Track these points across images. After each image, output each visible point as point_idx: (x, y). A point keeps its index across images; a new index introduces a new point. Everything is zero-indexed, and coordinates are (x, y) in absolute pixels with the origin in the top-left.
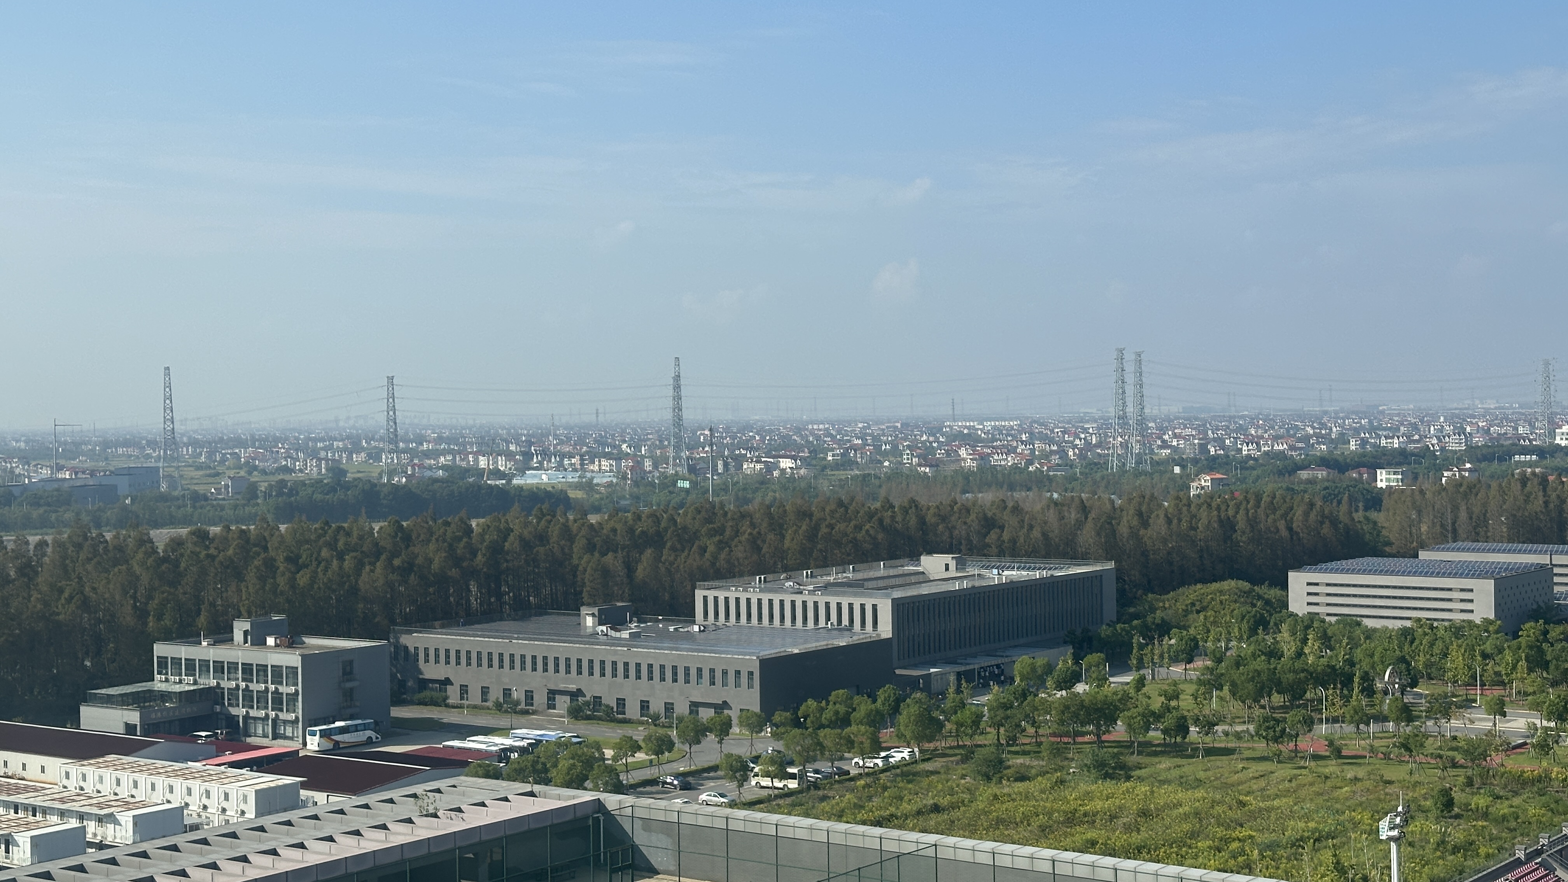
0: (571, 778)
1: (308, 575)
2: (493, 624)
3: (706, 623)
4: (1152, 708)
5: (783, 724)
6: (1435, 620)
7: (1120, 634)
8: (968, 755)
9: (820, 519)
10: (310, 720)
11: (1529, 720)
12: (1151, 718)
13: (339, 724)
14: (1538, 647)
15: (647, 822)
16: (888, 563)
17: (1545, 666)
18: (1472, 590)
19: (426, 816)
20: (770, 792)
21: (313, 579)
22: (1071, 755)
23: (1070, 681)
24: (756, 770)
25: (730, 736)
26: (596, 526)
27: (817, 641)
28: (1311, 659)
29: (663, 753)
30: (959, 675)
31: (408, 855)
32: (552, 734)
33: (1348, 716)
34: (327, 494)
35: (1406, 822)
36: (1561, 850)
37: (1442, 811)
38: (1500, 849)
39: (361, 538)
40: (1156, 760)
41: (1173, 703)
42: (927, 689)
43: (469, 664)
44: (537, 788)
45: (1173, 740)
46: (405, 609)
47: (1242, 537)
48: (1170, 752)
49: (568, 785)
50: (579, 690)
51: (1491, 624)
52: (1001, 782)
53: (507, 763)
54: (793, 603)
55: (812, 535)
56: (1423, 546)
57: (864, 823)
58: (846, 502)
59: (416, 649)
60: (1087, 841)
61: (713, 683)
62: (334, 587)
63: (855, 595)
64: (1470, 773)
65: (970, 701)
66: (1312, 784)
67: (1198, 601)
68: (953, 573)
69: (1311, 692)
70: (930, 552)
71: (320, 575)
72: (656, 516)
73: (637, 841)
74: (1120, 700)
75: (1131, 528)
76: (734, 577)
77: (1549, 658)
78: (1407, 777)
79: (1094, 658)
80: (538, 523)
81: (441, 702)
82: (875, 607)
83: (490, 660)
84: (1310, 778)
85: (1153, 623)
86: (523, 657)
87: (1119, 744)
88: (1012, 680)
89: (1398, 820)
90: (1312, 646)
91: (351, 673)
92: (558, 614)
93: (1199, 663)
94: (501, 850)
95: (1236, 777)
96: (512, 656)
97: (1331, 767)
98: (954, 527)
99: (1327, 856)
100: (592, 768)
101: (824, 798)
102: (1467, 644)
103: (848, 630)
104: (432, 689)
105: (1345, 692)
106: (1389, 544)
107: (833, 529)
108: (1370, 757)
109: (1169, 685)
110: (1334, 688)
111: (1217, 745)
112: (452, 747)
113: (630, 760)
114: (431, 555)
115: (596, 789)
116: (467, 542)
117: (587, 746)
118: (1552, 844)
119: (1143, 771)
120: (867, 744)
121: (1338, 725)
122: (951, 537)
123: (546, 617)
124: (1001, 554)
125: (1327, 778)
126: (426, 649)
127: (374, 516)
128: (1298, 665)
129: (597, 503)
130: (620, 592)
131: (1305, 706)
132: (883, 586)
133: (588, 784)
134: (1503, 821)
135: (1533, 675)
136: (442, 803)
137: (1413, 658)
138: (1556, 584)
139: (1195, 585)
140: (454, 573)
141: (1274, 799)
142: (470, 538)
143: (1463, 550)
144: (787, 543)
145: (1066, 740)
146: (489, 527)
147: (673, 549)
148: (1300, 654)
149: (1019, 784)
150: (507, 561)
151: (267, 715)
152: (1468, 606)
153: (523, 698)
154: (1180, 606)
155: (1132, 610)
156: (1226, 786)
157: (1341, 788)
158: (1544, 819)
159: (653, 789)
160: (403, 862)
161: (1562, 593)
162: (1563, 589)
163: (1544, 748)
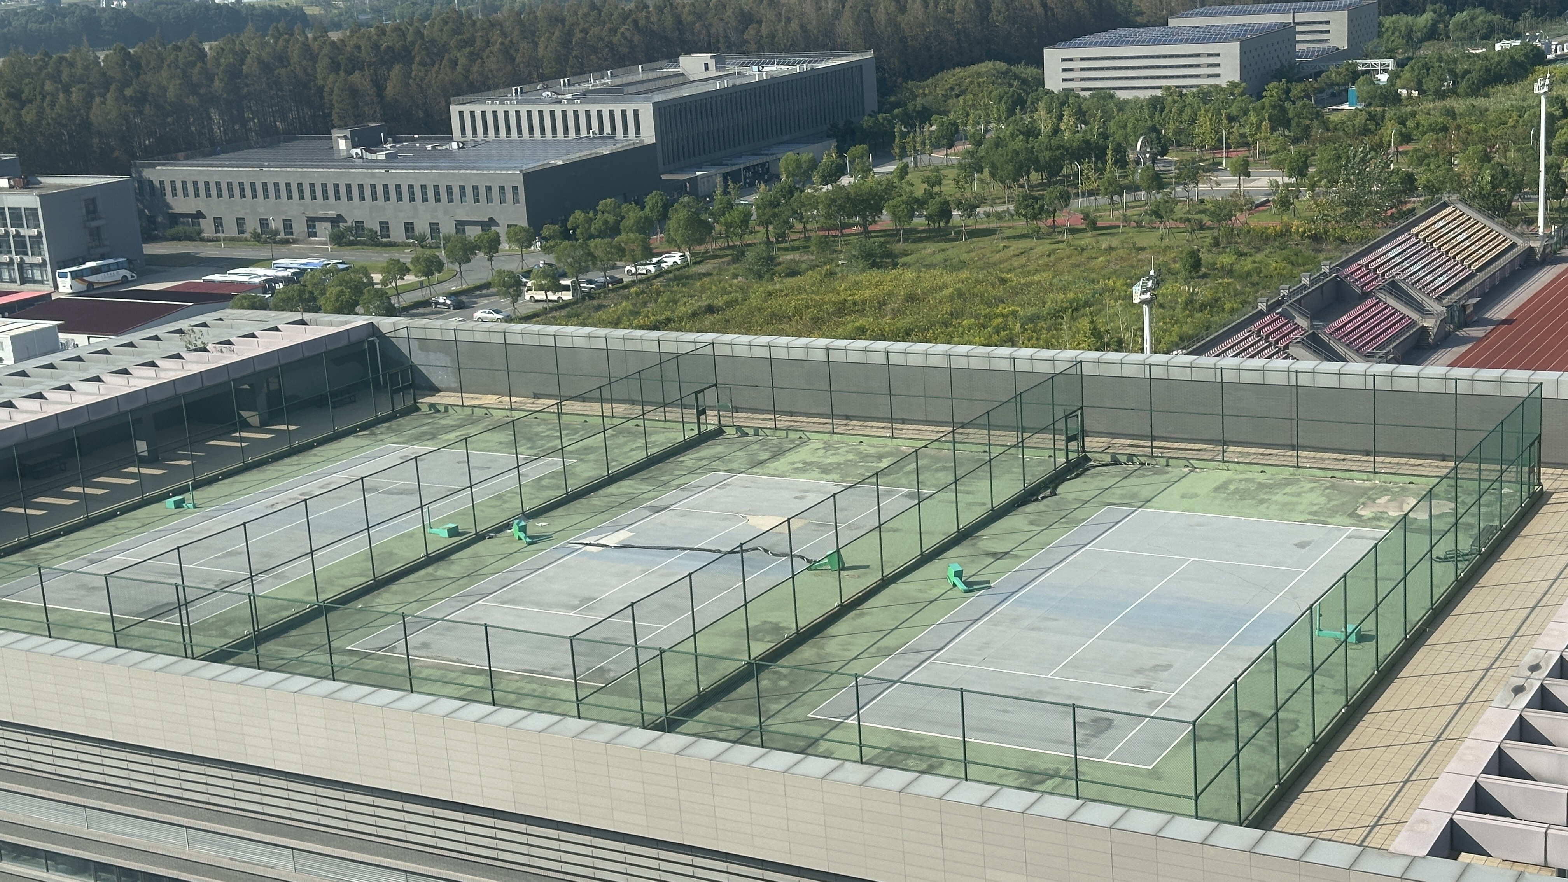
0: (341, 304)
1: (34, 111)
2: (240, 153)
3: (465, 139)
4: (916, 195)
5: (552, 237)
6: (1184, 87)
7: (882, 124)
8: (739, 254)
9: (573, 25)
10: (58, 262)
11: (1271, 178)
12: (915, 205)
13: (89, 264)
14: (1281, 106)
15: (425, 344)
16: (646, 66)
17: (1287, 124)
18: (1218, 55)
19: (195, 350)
20: (545, 305)
21: (41, 113)
22: (839, 248)
23: (835, 174)
24: (529, 284)
25: (500, 253)
26: (338, 43)
27: (581, 151)
28: (1067, 136)
29: (433, 274)
30: (725, 176)
31: (181, 390)
32: (316, 262)
33: (1102, 188)
34: (42, 23)
35: (1157, 284)
36: (1299, 300)
37: (1190, 272)
38: (1244, 303)
39: (86, 68)
40: (921, 245)
41: (936, 189)
42: (694, 192)
43: (220, 195)
44: (307, 316)
45: (937, 225)
46: (144, 141)
47: (997, 17)
48: (935, 237)
49: (339, 311)
50: (339, 216)
51: (1236, 87)
52: (772, 279)
53: (272, 294)
54: (552, 113)
55: (566, 41)
56: (1172, 14)
57: (641, 328)
58: (598, 4)
59: (162, 182)
60: (858, 328)
61: (477, 200)
62: (64, 122)
63: (615, 101)
64: (1216, 234)
65: (737, 202)
66: (1069, 257)
67: (957, 85)
68: (713, 72)
69: (1067, 168)
70: (688, 53)
71: (48, 110)
72: (401, 29)
73: (416, 361)
74: (883, 191)
75: (888, 14)
76: (489, 89)
77: (1290, 116)
78: (1158, 243)
79: (859, 149)
80: (276, 43)
81: (196, 236)
82: (636, 112)
83: (242, 190)
84: (1068, 251)
85: (914, 110)
86: (276, 185)
87: (885, 233)
88: (778, 177)
89: (1150, 284)
90: (1068, 121)
91: (95, 211)
92: (308, 138)
93: (960, 147)
94: (277, 380)
95: (998, 256)
96: (265, 185)
97: (1087, 239)
98: (711, 25)
99: (1084, 323)
100: (362, 293)
101: (600, 307)
102: (1214, 109)
103: (610, 138)
104: (183, 223)
105: (1100, 165)
106: (1141, 14)
107: (587, 34)
108: (1124, 226)
109: (931, 171)
110: (1089, 162)
111: (979, 227)
112: (213, 281)
113: (399, 283)
114: (165, 83)
115: (368, 313)
116: (201, 68)
117: (354, 272)
118: (1291, 294)
119: (909, 257)
120: (638, 252)
121: (1093, 198)
122: (709, 35)
123: (296, 142)
124: (760, 50)
125: (1083, 249)
126: (173, 183)
127: (97, 43)
128: (1055, 142)
129: (336, 19)
130: (372, 112)
131: (1062, 182)
132: (642, 90)
133: (358, 309)
134: (1247, 276)
135: (1276, 134)
136: (209, 337)
137: (1163, 126)
138: (1299, 42)
139: (954, 68)
140: (192, 100)
141: (1034, 274)
142: (204, 63)
143: (1211, 15)
144: (541, 51)
145: (833, 233)
146: (223, 49)
147: (422, 64)
148: (1056, 131)
149: (790, 280)
150: (247, 85)
151: (11, 260)
152: (1215, 71)
153: (281, 228)
154: (940, 92)
155: (892, 99)
156: (988, 265)
157: (1096, 258)
158: (1284, 272)
159: (427, 310)
160: (177, 397)
161: (1304, 51)
162: (1304, 47)
163: (1285, 204)
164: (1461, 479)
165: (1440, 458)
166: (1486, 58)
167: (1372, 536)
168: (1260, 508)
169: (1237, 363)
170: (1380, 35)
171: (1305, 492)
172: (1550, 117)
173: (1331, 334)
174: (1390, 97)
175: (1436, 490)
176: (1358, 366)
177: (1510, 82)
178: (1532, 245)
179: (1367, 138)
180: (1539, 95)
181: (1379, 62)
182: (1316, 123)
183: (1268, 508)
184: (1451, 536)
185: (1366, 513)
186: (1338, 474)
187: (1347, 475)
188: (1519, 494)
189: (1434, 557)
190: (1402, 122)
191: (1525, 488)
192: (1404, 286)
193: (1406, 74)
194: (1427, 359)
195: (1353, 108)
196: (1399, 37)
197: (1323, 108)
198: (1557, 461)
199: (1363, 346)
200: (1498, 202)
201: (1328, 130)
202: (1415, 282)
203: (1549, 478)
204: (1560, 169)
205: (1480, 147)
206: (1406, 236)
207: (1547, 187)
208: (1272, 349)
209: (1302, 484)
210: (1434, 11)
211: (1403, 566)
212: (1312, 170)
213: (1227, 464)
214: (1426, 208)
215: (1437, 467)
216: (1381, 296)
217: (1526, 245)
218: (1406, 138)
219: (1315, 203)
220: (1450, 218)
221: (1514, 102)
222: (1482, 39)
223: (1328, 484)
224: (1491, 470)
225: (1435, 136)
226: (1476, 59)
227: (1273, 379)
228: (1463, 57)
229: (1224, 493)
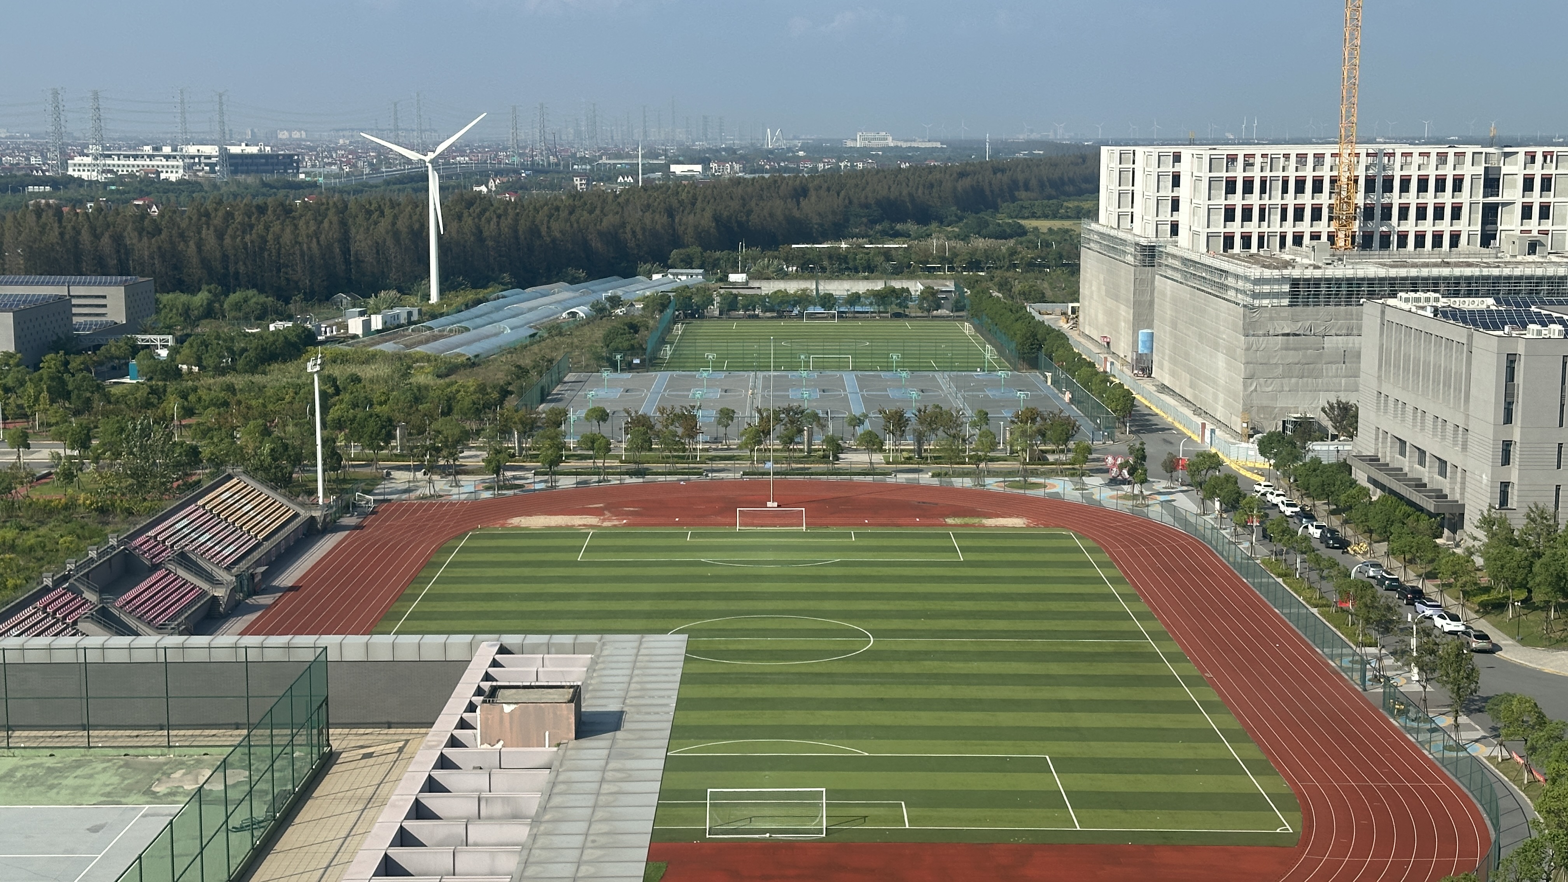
11: (53, 450)
14: (59, 378)
17: (67, 396)
36: (87, 573)
38: (28, 579)
51: (11, 357)
77: (70, 388)
118: (78, 569)
134: (30, 551)
135: (55, 406)
138: (75, 315)
158: (71, 546)
161: (81, 324)
162: (82, 320)
163: (68, 476)
164: (254, 746)
165: (234, 727)
166: (262, 337)
167: (167, 812)
168: (49, 795)
169: (21, 643)
170: (158, 311)
171: (97, 773)
172: (323, 394)
173: (121, 607)
174: (170, 372)
175: (230, 759)
176: (149, 640)
177: (284, 361)
178: (314, 515)
179: (149, 411)
180: (312, 374)
181: (158, 337)
182: (96, 396)
183: (58, 793)
184: (246, 804)
185: (161, 789)
186: (131, 752)
187: (141, 751)
188: (309, 756)
189: (230, 827)
190: (184, 396)
191: (315, 750)
192: (193, 557)
193: (186, 350)
194: (215, 631)
195: (134, 382)
196: (176, 314)
197: (104, 381)
198: (343, 721)
199: (155, 618)
200: (280, 474)
201: (109, 402)
202: (204, 553)
203: (338, 738)
204: (335, 442)
205: (260, 421)
206: (193, 507)
207: (324, 460)
208: (60, 626)
209: (94, 765)
210: (210, 291)
211: (199, 841)
212: (95, 442)
213: (12, 750)
214: (212, 480)
215: (231, 736)
216: (171, 567)
217: (308, 515)
218: (189, 412)
219: (100, 475)
220: (234, 490)
221: (289, 380)
222: (257, 319)
223: (122, 763)
224: (282, 735)
225: (217, 411)
226: (251, 338)
227: (59, 657)
228: (239, 336)
229: (10, 781)
